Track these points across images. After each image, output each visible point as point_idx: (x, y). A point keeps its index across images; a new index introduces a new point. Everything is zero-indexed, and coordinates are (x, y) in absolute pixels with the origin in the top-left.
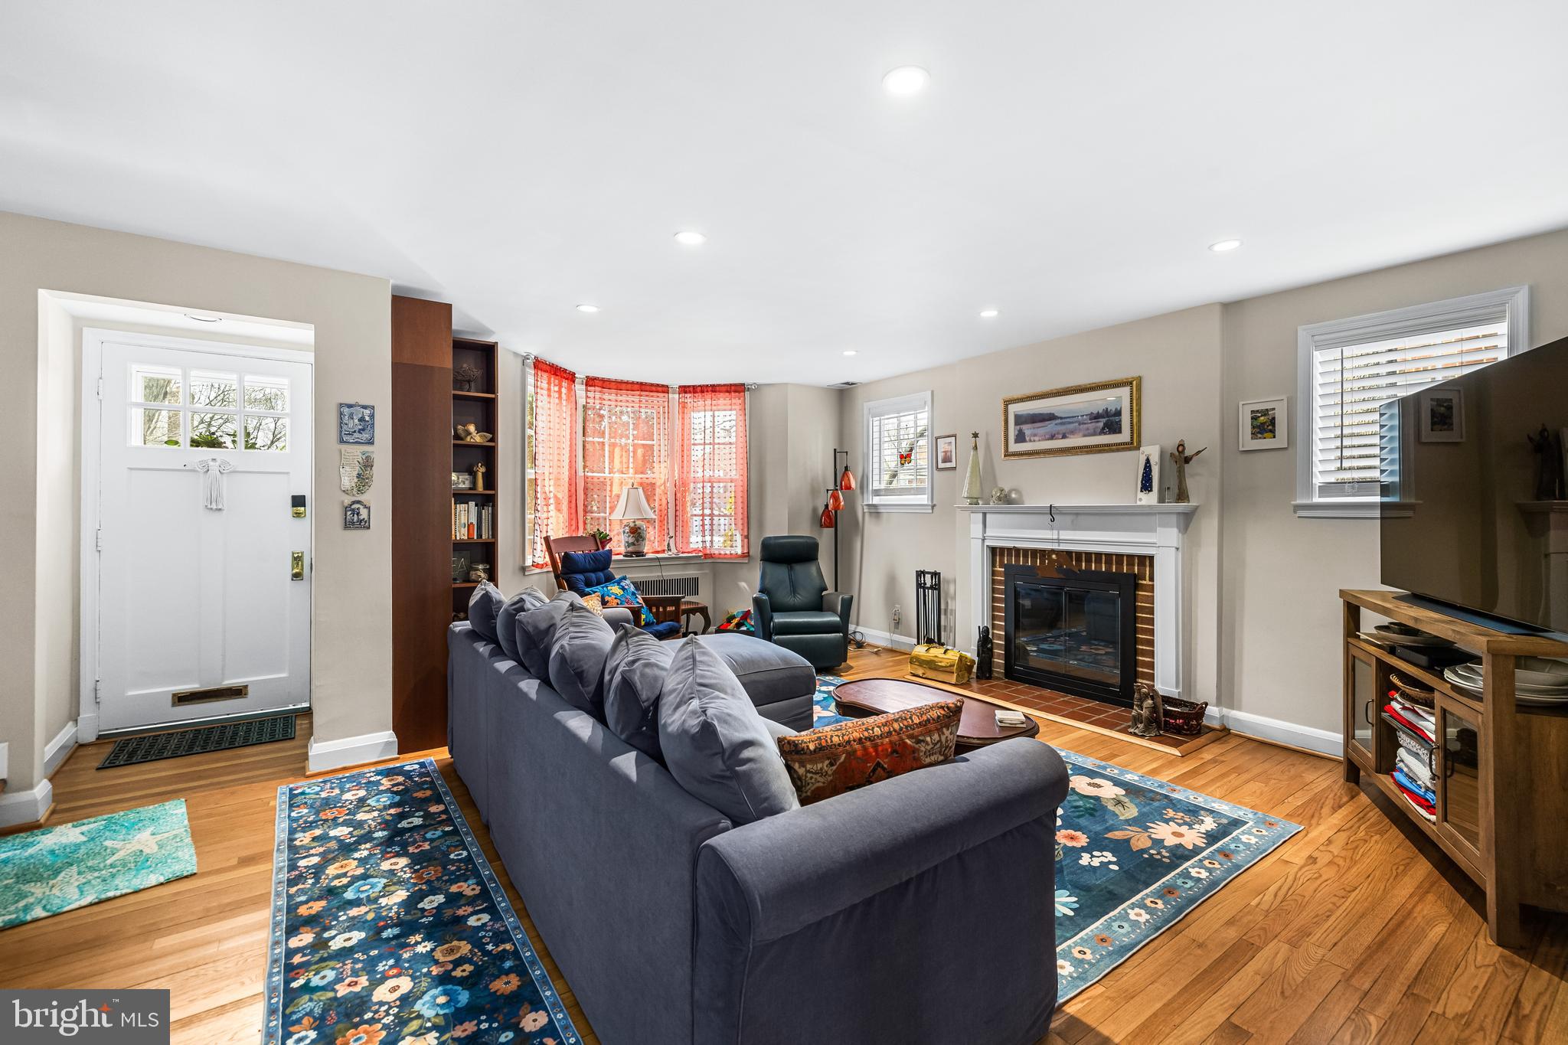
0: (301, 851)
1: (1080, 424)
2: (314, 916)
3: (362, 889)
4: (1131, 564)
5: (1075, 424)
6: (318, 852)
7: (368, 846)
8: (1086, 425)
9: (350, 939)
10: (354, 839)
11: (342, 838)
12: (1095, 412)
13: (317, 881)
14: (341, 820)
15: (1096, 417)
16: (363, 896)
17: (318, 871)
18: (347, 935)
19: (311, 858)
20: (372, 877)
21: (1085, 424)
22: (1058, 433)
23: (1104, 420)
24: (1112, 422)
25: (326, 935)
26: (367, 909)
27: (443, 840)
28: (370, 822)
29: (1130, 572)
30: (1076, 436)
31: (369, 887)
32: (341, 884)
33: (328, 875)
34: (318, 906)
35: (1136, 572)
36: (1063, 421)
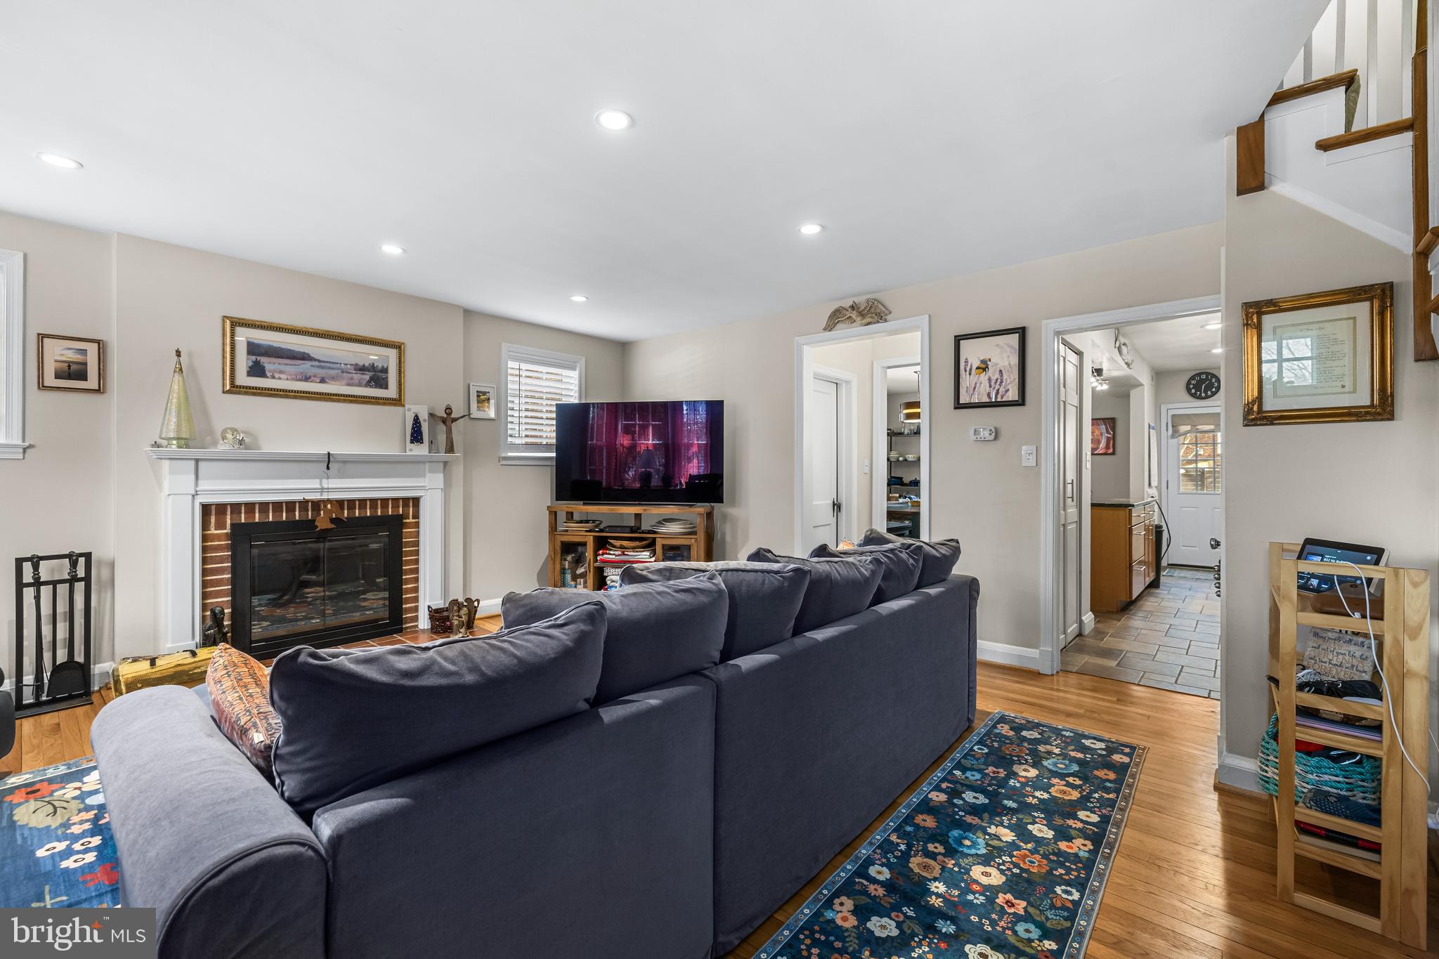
0: (1090, 832)
1: (343, 372)
2: (1106, 768)
3: (1063, 766)
4: (396, 506)
5: (336, 371)
6: (1076, 821)
7: (1030, 800)
8: (351, 375)
9: (1092, 743)
10: (1036, 814)
11: (1045, 822)
12: (361, 364)
13: (1092, 792)
14: (1029, 846)
15: (362, 369)
16: (1067, 762)
17: (1083, 802)
18: (1092, 746)
19: (1085, 819)
20: (1050, 771)
21: (349, 373)
22: (315, 376)
23: (371, 374)
24: (378, 378)
25: (1104, 753)
26: (1070, 753)
27: (974, 766)
28: (1006, 823)
29: (394, 514)
30: (337, 383)
31: (1058, 765)
32: (1075, 779)
33: (1080, 793)
34: (1101, 773)
35: (401, 512)
36: (323, 364)
